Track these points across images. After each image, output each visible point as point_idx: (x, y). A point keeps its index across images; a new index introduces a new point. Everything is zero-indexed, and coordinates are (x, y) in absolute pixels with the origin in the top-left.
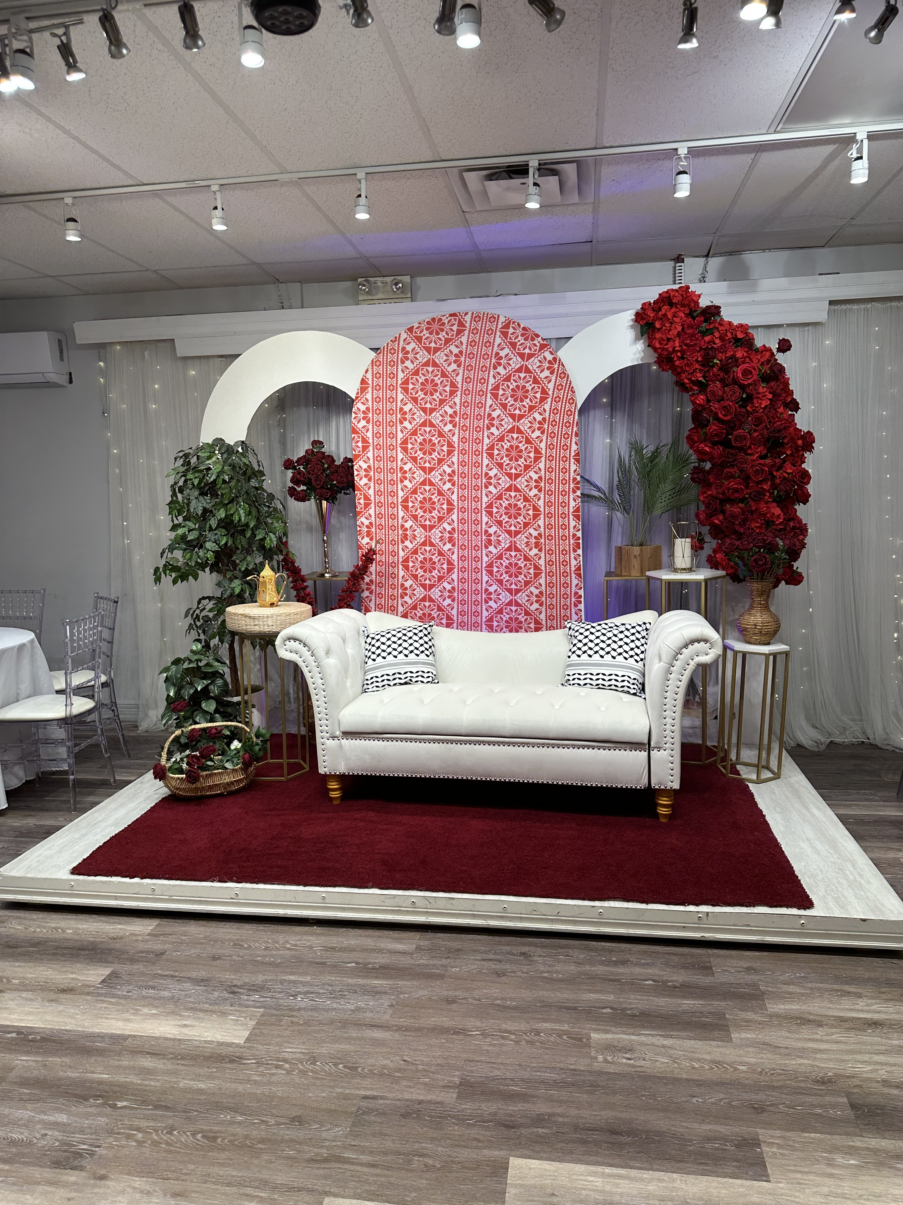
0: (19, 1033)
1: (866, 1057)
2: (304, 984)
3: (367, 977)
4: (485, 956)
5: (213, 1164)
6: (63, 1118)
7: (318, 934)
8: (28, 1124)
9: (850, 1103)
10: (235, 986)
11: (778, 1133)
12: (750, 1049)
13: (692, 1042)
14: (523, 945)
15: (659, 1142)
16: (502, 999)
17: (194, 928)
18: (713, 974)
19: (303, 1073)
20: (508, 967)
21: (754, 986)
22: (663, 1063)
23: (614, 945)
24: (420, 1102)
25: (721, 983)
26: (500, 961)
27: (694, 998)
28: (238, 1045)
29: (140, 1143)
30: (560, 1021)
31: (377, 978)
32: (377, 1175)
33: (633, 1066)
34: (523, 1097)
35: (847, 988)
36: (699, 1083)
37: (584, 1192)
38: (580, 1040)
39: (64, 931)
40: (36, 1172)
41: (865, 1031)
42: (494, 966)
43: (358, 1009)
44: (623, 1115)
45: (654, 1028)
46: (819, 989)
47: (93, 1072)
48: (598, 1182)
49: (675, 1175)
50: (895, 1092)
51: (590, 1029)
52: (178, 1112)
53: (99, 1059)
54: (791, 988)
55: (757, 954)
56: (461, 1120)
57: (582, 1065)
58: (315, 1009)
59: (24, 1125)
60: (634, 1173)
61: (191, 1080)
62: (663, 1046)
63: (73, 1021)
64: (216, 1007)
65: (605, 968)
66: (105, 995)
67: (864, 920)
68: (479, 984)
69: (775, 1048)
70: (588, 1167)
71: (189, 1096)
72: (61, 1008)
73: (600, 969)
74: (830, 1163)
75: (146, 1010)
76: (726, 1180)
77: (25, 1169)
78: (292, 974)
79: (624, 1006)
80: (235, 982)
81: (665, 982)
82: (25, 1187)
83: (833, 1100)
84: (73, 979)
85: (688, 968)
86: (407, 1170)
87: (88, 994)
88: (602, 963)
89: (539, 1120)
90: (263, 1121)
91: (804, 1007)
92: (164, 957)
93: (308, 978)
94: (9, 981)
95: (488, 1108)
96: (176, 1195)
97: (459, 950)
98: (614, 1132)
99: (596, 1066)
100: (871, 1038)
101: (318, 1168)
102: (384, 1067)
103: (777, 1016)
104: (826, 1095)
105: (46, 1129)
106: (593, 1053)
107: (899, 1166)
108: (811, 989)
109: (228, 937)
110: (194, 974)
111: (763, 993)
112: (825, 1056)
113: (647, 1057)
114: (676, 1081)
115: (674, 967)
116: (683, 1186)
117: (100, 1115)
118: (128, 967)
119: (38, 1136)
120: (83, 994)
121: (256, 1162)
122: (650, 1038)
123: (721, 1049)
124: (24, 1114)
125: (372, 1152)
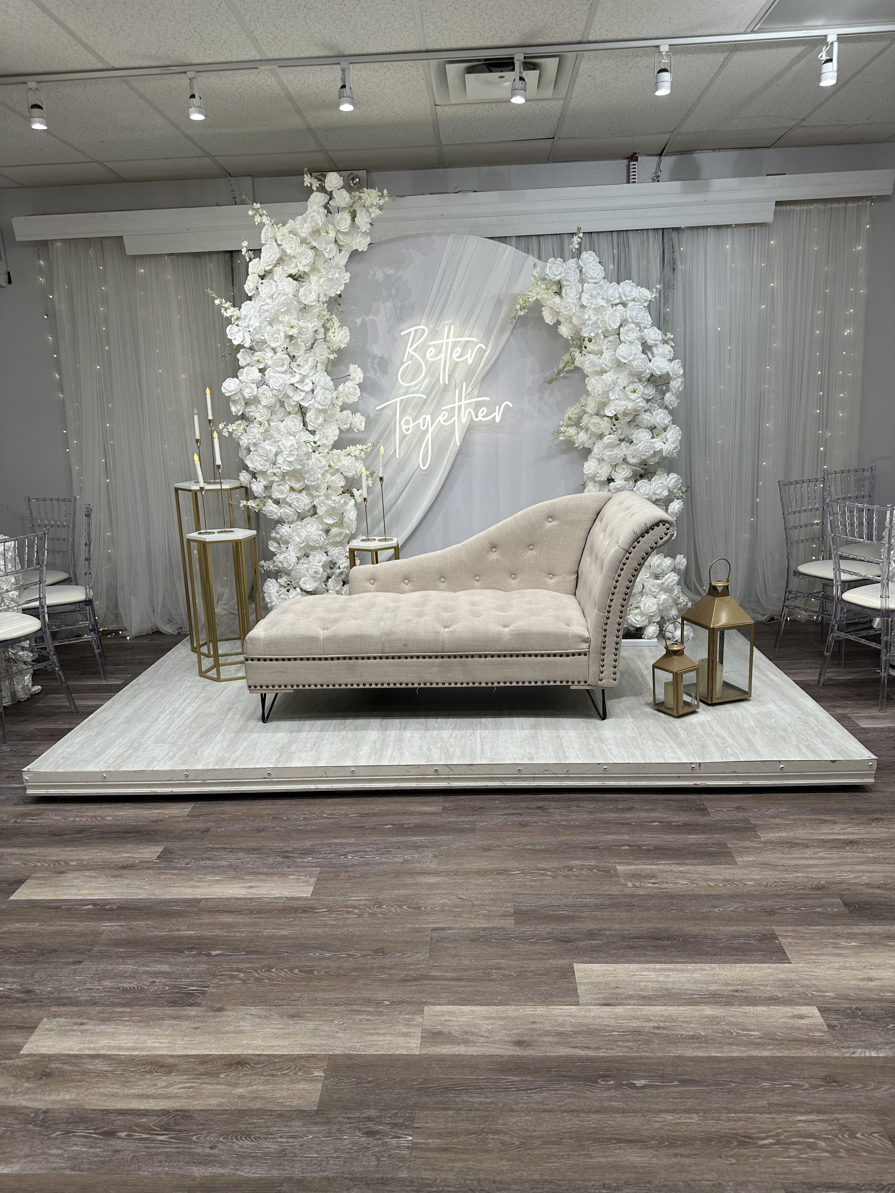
0: (94, 905)
1: (849, 868)
2: (351, 844)
3: (407, 835)
4: (506, 812)
5: (317, 991)
6: (165, 968)
7: (350, 804)
8: (133, 975)
9: (843, 902)
10: (286, 852)
11: (789, 928)
12: (754, 869)
13: (704, 867)
14: (537, 800)
15: (694, 942)
16: (532, 844)
17: (228, 807)
18: (709, 814)
19: (373, 915)
20: (527, 818)
21: (746, 820)
22: (683, 884)
23: (618, 796)
24: (484, 929)
25: (717, 821)
26: (521, 815)
27: (698, 834)
28: (306, 899)
29: (244, 981)
30: (586, 859)
31: (415, 835)
32: (463, 986)
33: (659, 888)
34: (571, 919)
35: (822, 817)
36: (718, 897)
37: (643, 984)
38: (609, 871)
39: (103, 818)
40: (158, 1011)
41: (844, 848)
42: (516, 819)
43: (406, 861)
44: (660, 926)
45: (669, 859)
46: (800, 819)
47: (178, 930)
48: (653, 975)
49: (713, 965)
50: (878, 891)
51: (615, 863)
52: (269, 954)
53: (180, 919)
54: (777, 821)
55: (742, 796)
56: (524, 939)
57: (615, 890)
58: (368, 864)
59: (130, 976)
60: (679, 966)
61: (273, 929)
62: (680, 872)
63: (143, 891)
64: (275, 870)
65: (614, 815)
66: (166, 868)
67: (833, 761)
68: (508, 834)
69: (774, 867)
70: (640, 965)
71: (274, 941)
72: (127, 882)
73: (611, 816)
74: (836, 946)
75: (209, 878)
76: (756, 965)
77: (146, 1010)
78: (335, 837)
79: (639, 843)
80: (286, 849)
81: (669, 823)
82: (151, 1023)
83: (829, 901)
84: (129, 857)
85: (686, 810)
86: (488, 980)
87: (149, 868)
88: (610, 810)
89: (591, 935)
90: (349, 955)
91: (791, 834)
92: (210, 833)
93: (353, 840)
94: (67, 863)
95: (544, 929)
96: (292, 1016)
97: (481, 808)
98: (654, 938)
99: (627, 891)
100: (849, 853)
101: (411, 986)
102: (443, 905)
103: (770, 842)
104: (822, 898)
105: (152, 977)
106: (623, 881)
107: (890, 943)
108: (794, 820)
109: (266, 812)
110: (244, 845)
111: (755, 826)
112: (816, 869)
113: (669, 881)
114: (697, 897)
115: (674, 810)
116: (722, 972)
117: (199, 962)
118: (178, 844)
119: (147, 984)
120: (143, 868)
121: (355, 986)
122: (668, 866)
123: (729, 871)
124: (129, 967)
125: (455, 970)
